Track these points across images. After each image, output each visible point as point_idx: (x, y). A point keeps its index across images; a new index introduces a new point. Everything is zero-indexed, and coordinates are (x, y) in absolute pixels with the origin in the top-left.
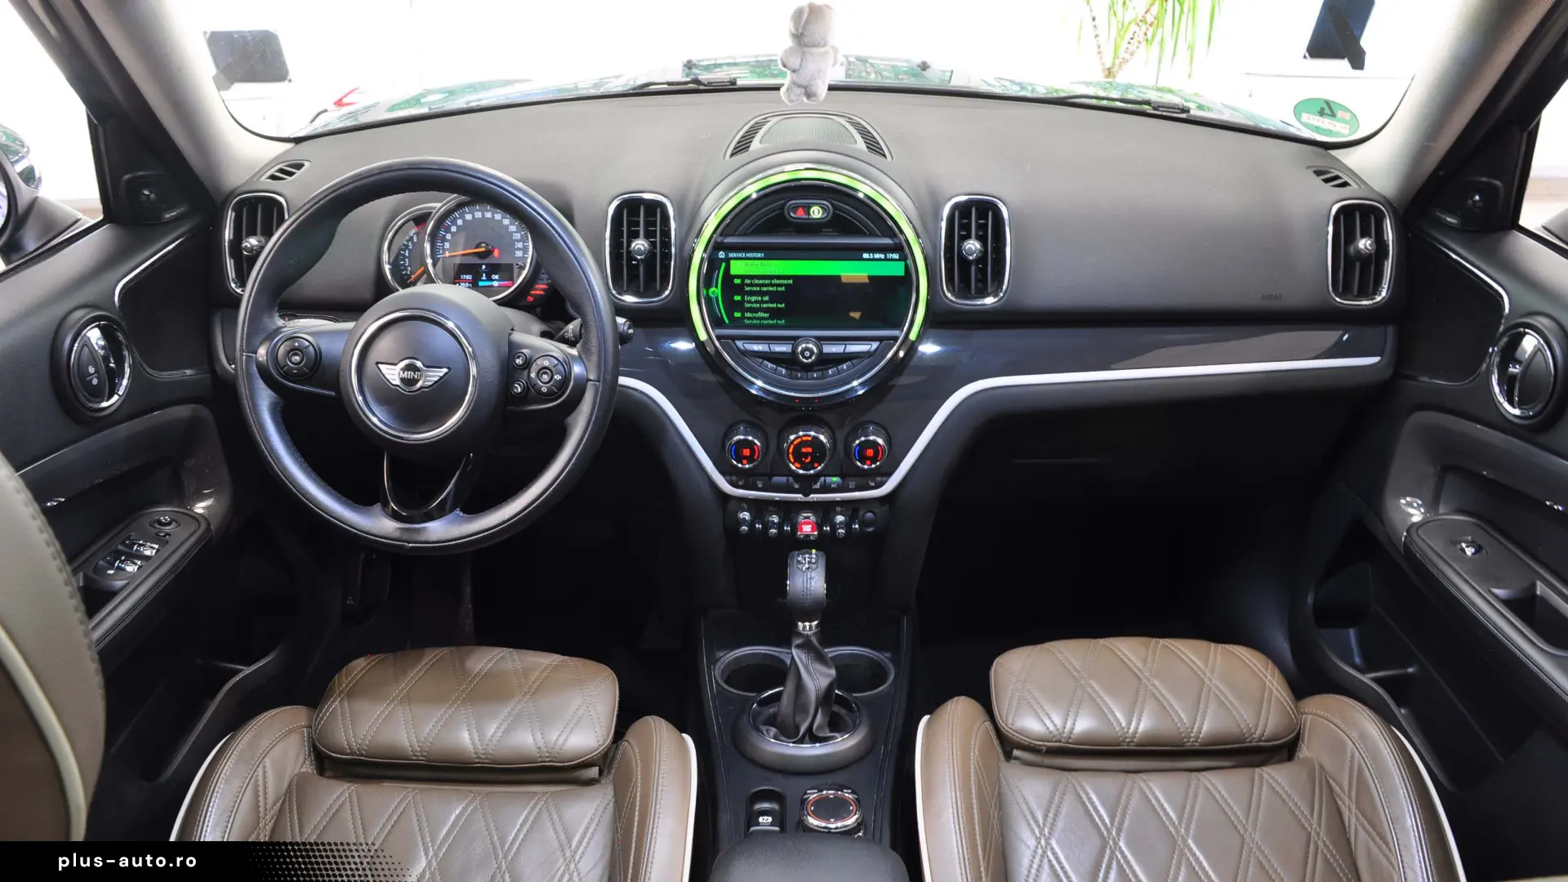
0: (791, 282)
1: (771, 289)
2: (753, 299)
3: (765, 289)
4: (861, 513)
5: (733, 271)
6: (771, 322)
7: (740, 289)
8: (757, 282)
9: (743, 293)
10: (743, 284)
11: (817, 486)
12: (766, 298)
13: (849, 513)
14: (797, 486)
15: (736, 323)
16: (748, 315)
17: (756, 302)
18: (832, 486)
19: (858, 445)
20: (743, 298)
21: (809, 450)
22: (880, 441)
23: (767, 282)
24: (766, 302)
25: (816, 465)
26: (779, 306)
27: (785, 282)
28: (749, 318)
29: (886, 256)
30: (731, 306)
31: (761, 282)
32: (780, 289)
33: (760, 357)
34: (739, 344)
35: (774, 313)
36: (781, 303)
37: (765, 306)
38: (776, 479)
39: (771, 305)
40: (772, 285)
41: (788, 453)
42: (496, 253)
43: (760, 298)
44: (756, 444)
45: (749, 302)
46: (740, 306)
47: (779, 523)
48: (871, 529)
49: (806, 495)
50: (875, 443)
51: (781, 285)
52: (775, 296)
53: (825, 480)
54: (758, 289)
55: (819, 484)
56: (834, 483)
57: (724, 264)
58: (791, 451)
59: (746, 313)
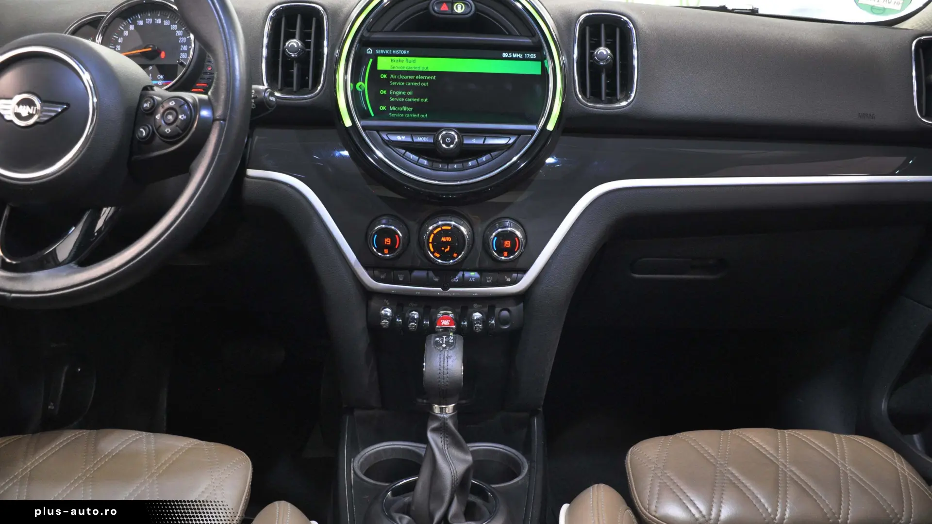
0: (434, 77)
1: (415, 84)
2: (399, 93)
3: (409, 84)
4: (497, 310)
5: (380, 67)
6: (415, 115)
7: (386, 84)
8: (402, 77)
9: (388, 87)
10: (389, 79)
11: (456, 279)
12: (411, 93)
13: (486, 309)
14: (436, 280)
15: (379, 115)
16: (392, 108)
17: (401, 96)
18: (470, 280)
19: (495, 236)
20: (388, 92)
21: (449, 239)
22: (518, 234)
23: (411, 77)
24: (410, 97)
25: (455, 255)
26: (423, 100)
27: (429, 78)
28: (394, 112)
29: (524, 56)
30: (377, 100)
31: (406, 77)
32: (423, 84)
33: (403, 148)
34: (385, 134)
35: (418, 108)
36: (425, 98)
37: (409, 100)
38: (416, 274)
39: (415, 100)
40: (417, 81)
41: (429, 243)
42: (163, 55)
43: (404, 93)
44: (398, 234)
45: (394, 96)
46: (385, 100)
47: (419, 318)
48: (506, 327)
49: (445, 288)
50: (512, 234)
51: (425, 81)
52: (419, 92)
53: (463, 275)
54: (403, 84)
55: (457, 277)
56: (472, 278)
57: (371, 60)
58: (431, 241)
59: (391, 107)
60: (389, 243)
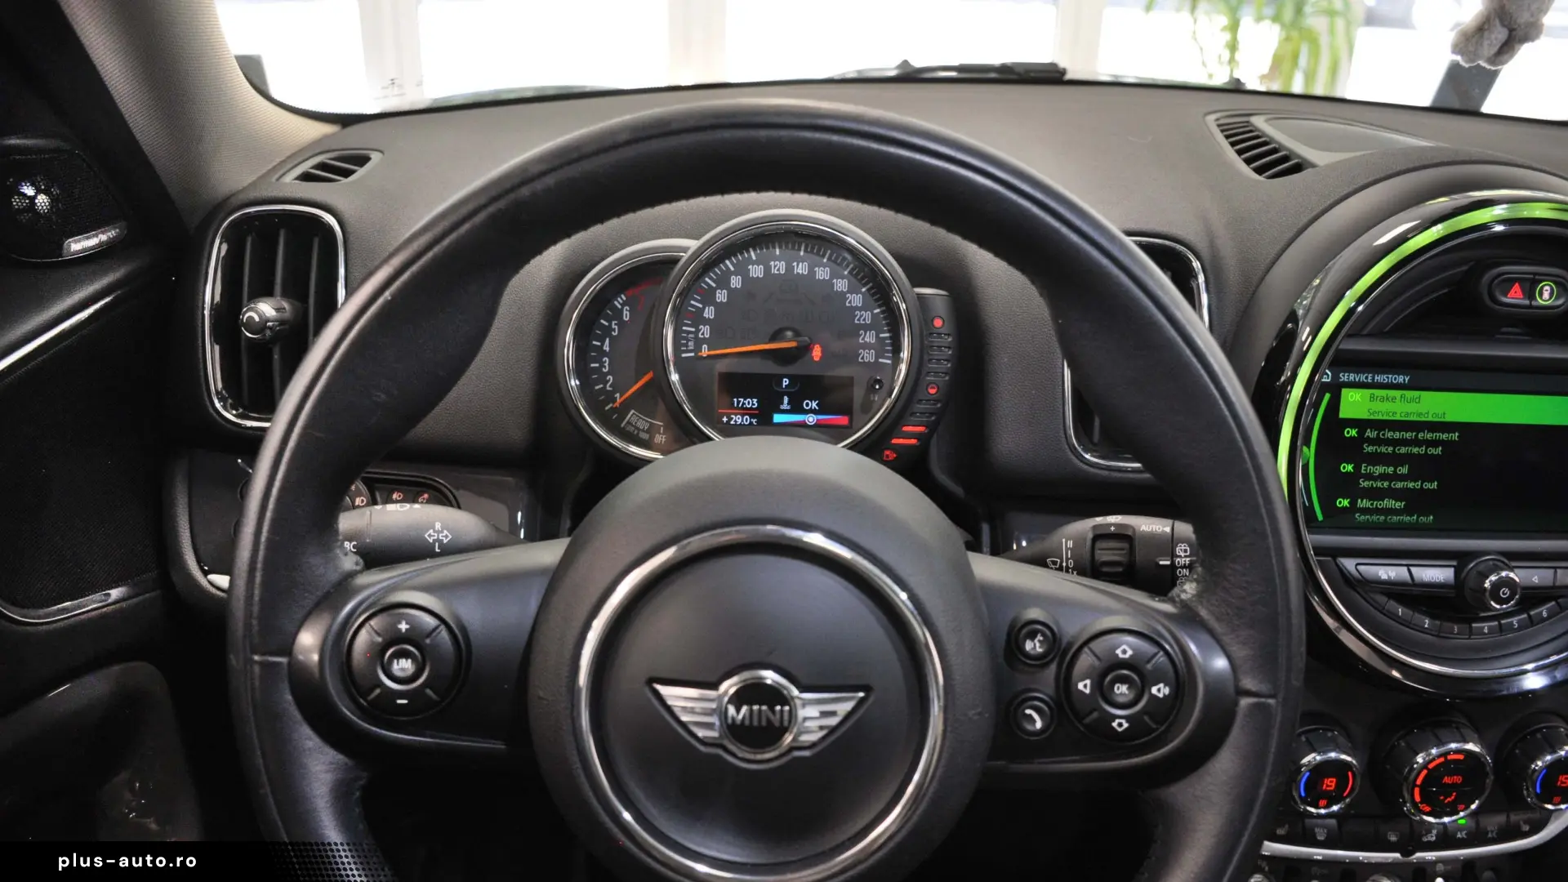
0: (1455, 436)
1: (1415, 450)
2: (1379, 470)
3: (1403, 450)
5: (1345, 412)
6: (1407, 519)
7: (1352, 449)
8: (1389, 435)
9: (1358, 458)
10: (1361, 439)
12: (1404, 470)
14: (1392, 838)
15: (1338, 521)
16: (1363, 503)
17: (1383, 477)
19: (1544, 768)
20: (1357, 468)
21: (1458, 779)
23: (1408, 435)
24: (1402, 478)
25: (1461, 807)
26: (1428, 486)
27: (1444, 436)
28: (1365, 511)
30: (1332, 484)
31: (1397, 435)
32: (1432, 451)
33: (1383, 594)
34: (1349, 564)
35: (1415, 502)
36: (1432, 481)
37: (1399, 485)
39: (1411, 485)
40: (1416, 442)
41: (1413, 787)
42: (817, 353)
43: (1390, 470)
45: (1369, 477)
46: (1349, 486)
49: (1407, 853)
51: (1434, 443)
52: (1421, 467)
54: (1390, 449)
55: (1434, 832)
57: (1327, 396)
58: (1419, 782)
59: (1359, 500)
60: (1331, 786)
